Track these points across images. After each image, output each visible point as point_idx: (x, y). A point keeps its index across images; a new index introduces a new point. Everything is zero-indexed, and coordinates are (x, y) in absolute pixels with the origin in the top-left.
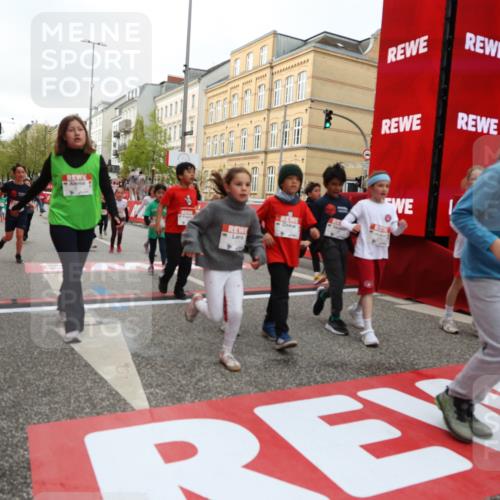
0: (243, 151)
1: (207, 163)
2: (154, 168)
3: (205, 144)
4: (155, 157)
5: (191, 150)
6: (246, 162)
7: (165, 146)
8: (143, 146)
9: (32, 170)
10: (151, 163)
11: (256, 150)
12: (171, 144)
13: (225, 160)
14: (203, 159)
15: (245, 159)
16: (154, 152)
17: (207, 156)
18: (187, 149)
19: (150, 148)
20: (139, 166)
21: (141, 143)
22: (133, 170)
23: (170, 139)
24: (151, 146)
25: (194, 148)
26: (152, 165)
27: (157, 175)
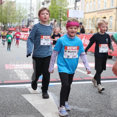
0: (105, 8)
1: (86, 15)
2: (61, 19)
3: (85, 6)
4: (62, 13)
5: (78, 9)
6: (106, 14)
7: (66, 8)
8: (56, 8)
9: (5, 22)
10: (60, 16)
11: (112, 7)
12: (69, 7)
13: (96, 13)
14: (85, 13)
15: (106, 12)
16: (61, 11)
17: (87, 12)
18: (77, 9)
19: (59, 9)
20: (54, 18)
21: (55, 7)
22: (51, 20)
23: (68, 4)
24: (59, 8)
25: (80, 8)
26: (60, 17)
27: (62, 22)
